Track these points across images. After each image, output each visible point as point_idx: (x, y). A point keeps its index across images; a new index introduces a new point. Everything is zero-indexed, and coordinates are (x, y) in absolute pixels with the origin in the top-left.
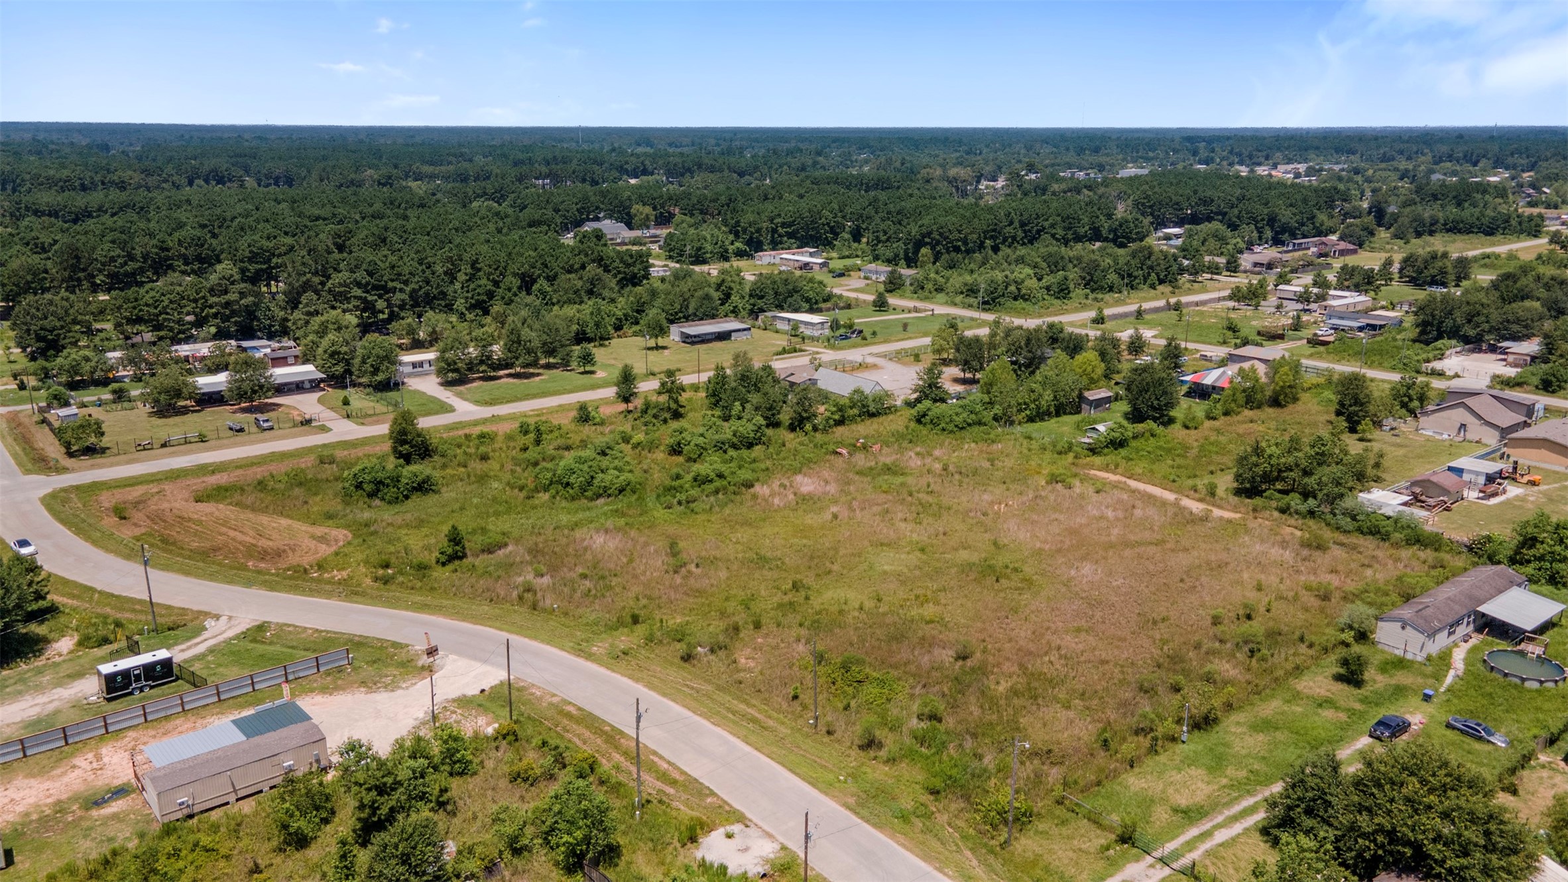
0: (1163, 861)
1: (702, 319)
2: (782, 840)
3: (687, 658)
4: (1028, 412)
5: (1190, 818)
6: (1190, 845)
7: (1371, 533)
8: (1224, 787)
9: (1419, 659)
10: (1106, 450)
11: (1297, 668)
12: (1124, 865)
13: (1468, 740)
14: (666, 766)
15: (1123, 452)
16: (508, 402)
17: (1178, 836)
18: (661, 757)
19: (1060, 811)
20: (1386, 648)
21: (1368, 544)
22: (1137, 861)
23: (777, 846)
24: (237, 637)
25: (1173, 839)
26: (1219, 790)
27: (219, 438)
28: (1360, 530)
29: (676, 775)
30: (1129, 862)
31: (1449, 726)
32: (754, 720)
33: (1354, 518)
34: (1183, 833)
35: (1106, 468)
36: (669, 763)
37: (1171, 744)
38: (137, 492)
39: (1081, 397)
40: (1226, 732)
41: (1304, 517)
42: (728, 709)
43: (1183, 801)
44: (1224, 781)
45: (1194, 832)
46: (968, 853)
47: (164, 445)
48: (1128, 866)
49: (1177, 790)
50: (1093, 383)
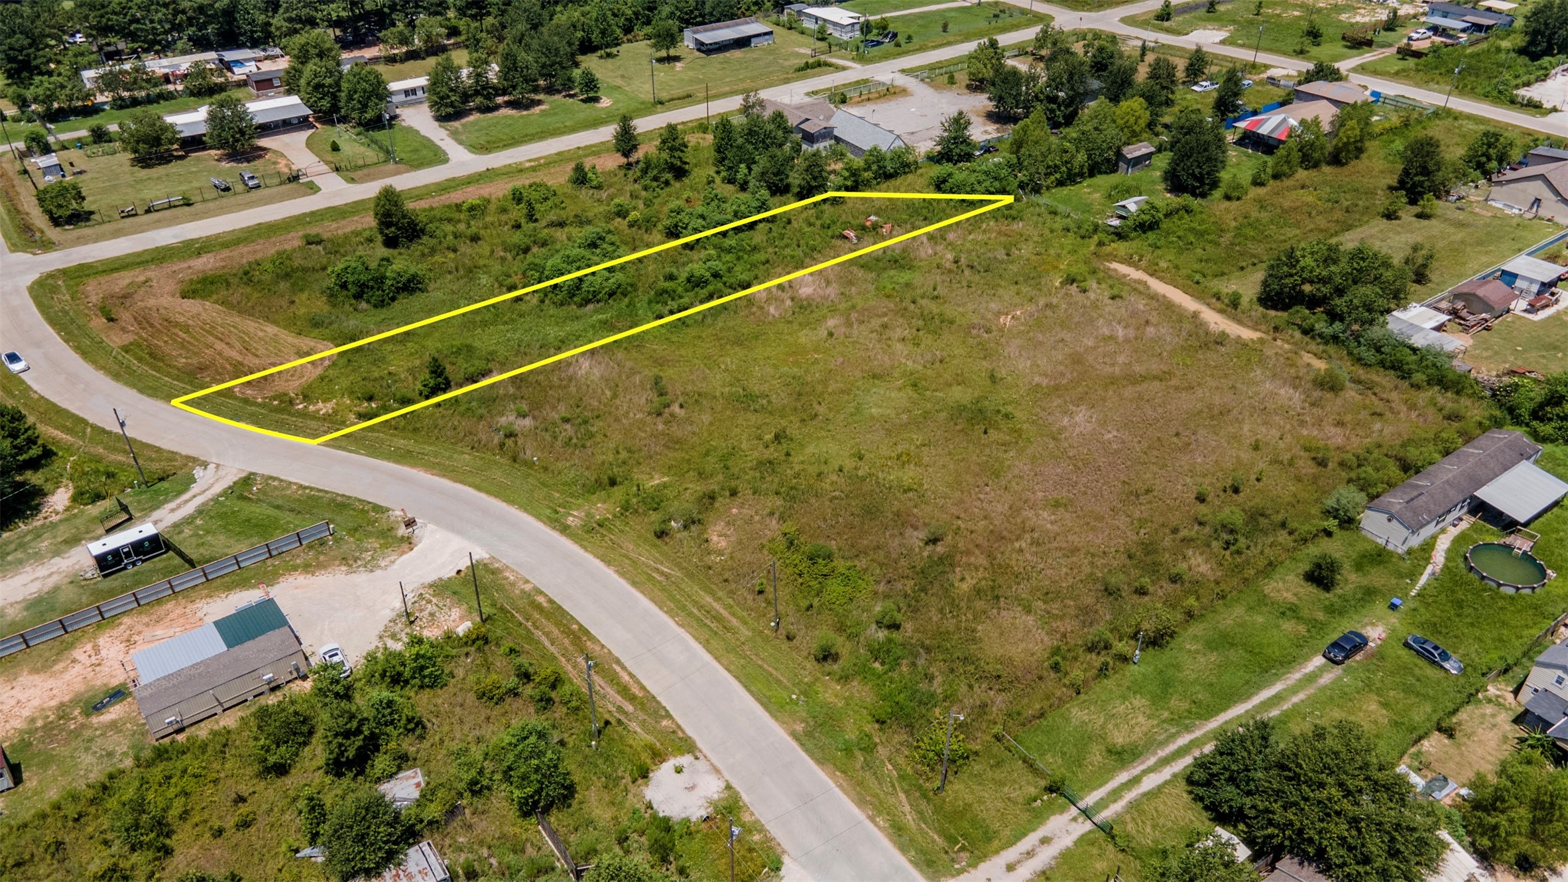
0: (1086, 813)
2: (727, 776)
3: (661, 534)
4: (1058, 176)
5: (1122, 760)
6: (1115, 794)
8: (1164, 721)
9: (1400, 551)
10: (1133, 234)
11: (1270, 564)
12: (1048, 818)
13: (1421, 662)
14: (626, 678)
15: (1151, 236)
16: (506, 146)
17: (1106, 783)
18: (624, 668)
19: (997, 748)
20: (1369, 535)
22: (1062, 813)
23: (723, 785)
24: (224, 493)
25: (1101, 786)
26: (1158, 725)
27: (204, 201)
28: (1382, 364)
29: (635, 690)
30: (1054, 814)
31: (1407, 645)
32: (718, 618)
33: (1378, 350)
34: (1112, 778)
35: (1128, 261)
36: (631, 675)
37: (1122, 666)
38: (123, 280)
39: (1119, 154)
40: (1181, 649)
41: (1326, 343)
42: (695, 603)
43: (1119, 738)
44: (1166, 714)
45: (1123, 777)
46: (902, 796)
47: (148, 211)
48: (1052, 818)
49: (1117, 725)
50: (1134, 136)
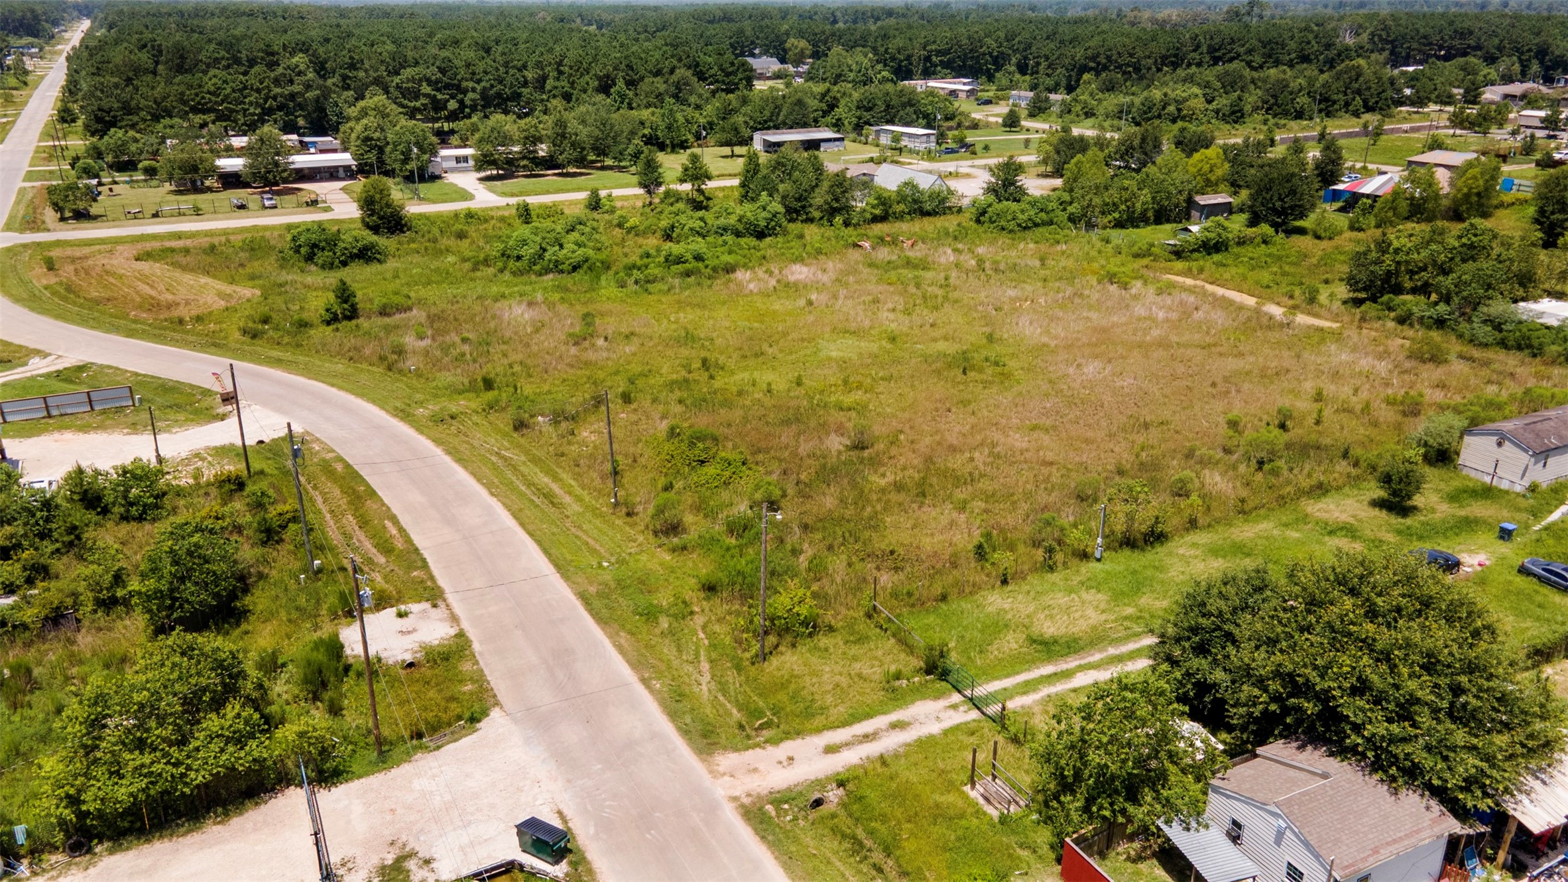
0: (974, 703)
1: (791, 128)
2: (465, 625)
3: (520, 426)
4: (1116, 215)
5: (1049, 651)
6: (1027, 687)
7: (1519, 348)
8: (1126, 618)
9: (1518, 489)
10: (1196, 255)
11: (1320, 486)
12: (913, 702)
13: (1546, 590)
14: (394, 531)
15: (1217, 257)
17: (1018, 673)
19: (864, 626)
20: (1473, 474)
21: (1510, 361)
22: (937, 698)
23: (453, 632)
25: (1008, 676)
26: (1116, 621)
27: (215, 212)
28: (1503, 344)
29: (399, 544)
30: (922, 698)
31: (1523, 571)
32: (548, 496)
33: (1498, 327)
35: (1188, 273)
36: (401, 530)
37: (1076, 561)
39: (1190, 202)
40: (1170, 554)
43: (1049, 629)
44: (1130, 611)
45: (1048, 669)
47: (156, 215)
48: (918, 703)
49: (1051, 616)
50: (1210, 185)
